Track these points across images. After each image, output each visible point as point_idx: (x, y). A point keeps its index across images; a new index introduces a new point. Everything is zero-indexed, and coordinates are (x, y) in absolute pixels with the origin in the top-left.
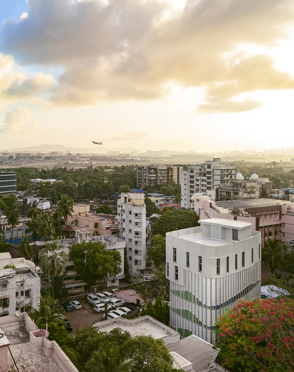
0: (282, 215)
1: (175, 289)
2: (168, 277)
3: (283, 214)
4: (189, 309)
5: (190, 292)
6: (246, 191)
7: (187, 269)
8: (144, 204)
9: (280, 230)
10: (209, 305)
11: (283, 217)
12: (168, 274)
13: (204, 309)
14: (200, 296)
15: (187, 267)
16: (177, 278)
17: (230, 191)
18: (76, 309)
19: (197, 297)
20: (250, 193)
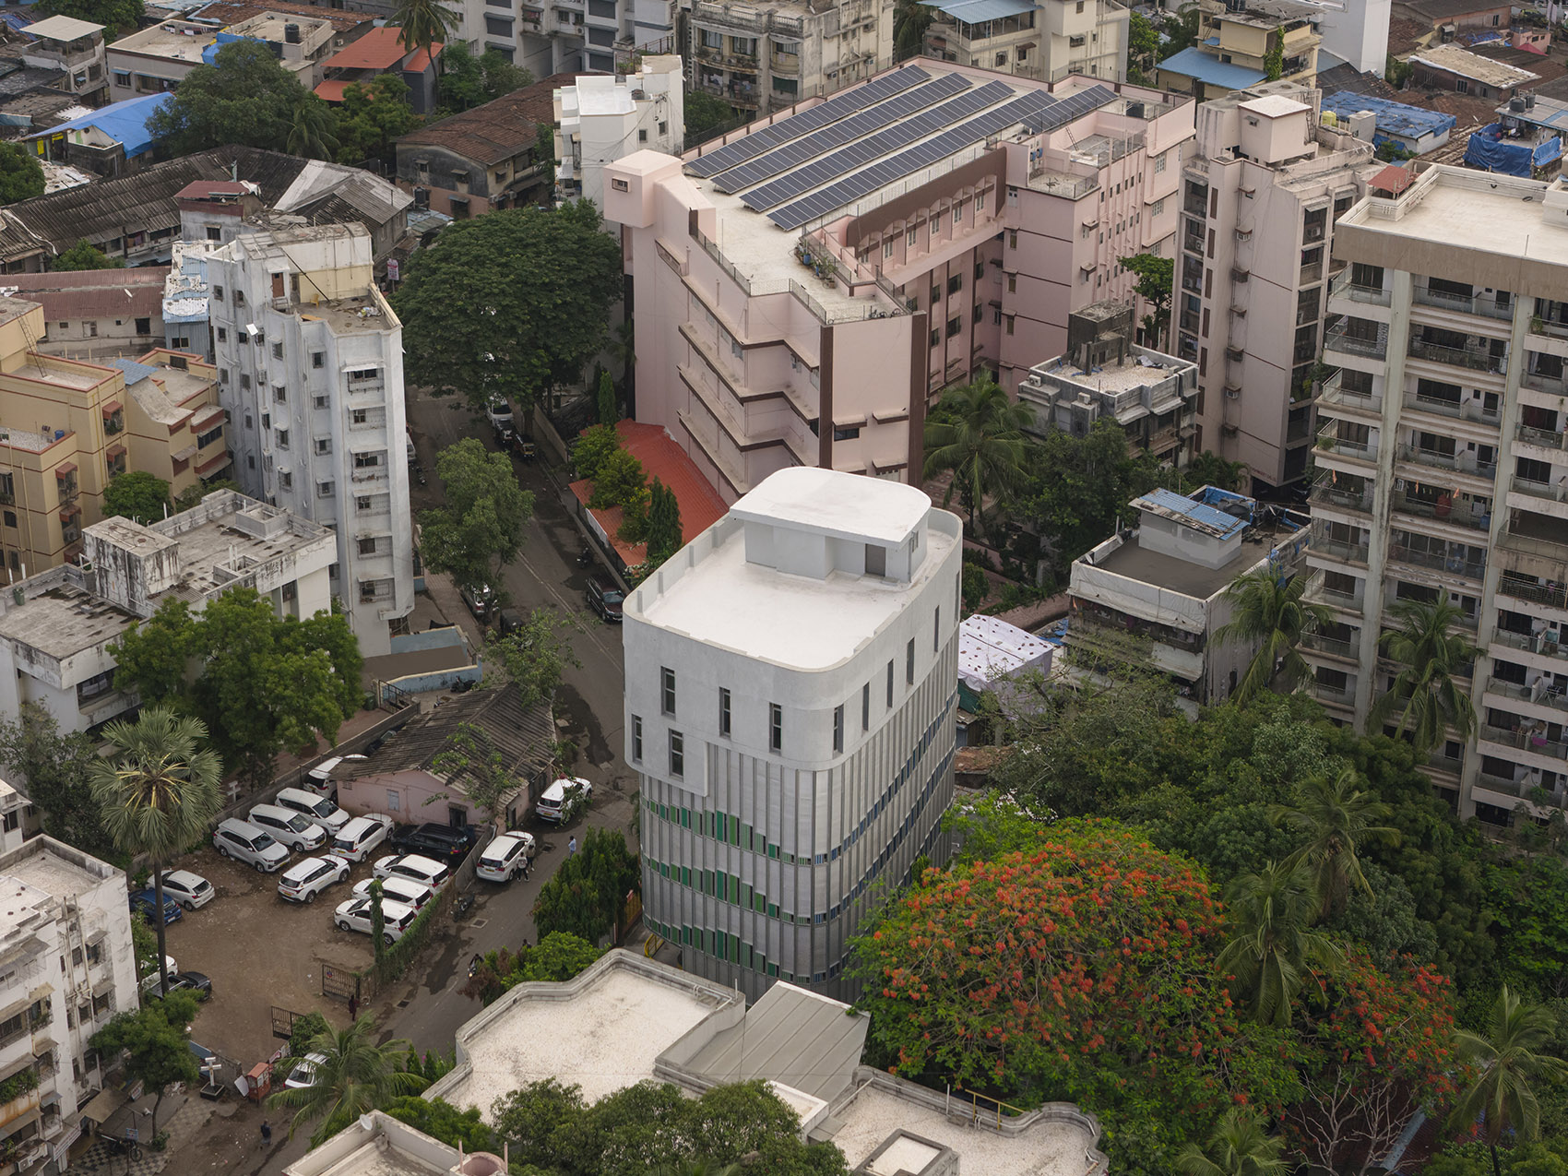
0: (1008, 191)
1: (670, 801)
2: (640, 763)
3: (1015, 189)
4: (729, 868)
5: (732, 817)
6: (834, 25)
7: (722, 743)
8: (375, 287)
9: (997, 257)
10: (804, 854)
11: (1010, 200)
12: (638, 753)
13: (789, 870)
14: (775, 829)
15: (721, 734)
16: (677, 766)
17: (755, 35)
18: (193, 909)
19: (761, 831)
20: (850, 35)
